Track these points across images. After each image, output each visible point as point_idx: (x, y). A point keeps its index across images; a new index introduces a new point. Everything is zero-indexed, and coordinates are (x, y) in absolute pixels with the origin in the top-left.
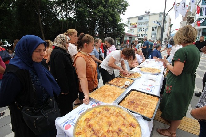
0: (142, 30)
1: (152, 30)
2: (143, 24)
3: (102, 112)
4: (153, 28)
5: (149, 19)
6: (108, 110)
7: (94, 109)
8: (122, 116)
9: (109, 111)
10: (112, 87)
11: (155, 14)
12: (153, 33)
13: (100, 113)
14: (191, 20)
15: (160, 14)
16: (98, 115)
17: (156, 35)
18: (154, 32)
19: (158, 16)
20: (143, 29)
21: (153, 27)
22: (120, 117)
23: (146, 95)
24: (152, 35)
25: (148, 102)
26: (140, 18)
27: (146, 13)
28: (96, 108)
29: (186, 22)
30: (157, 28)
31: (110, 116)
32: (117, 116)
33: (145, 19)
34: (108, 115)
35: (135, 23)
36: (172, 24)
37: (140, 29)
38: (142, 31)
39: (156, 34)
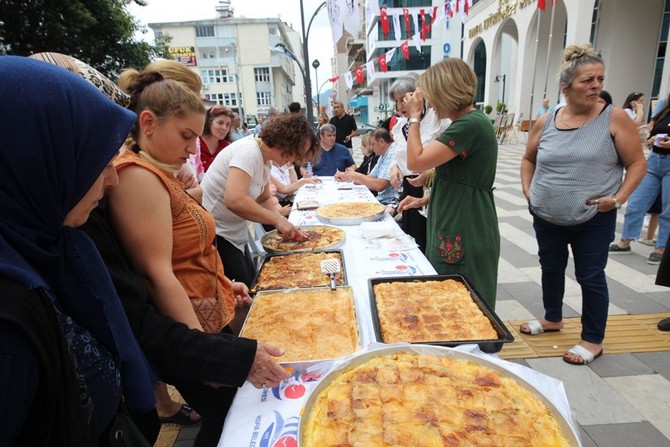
0: (221, 77)
1: (257, 80)
2: (218, 55)
3: (361, 393)
4: (256, 73)
5: (237, 39)
6: (371, 377)
7: (318, 399)
8: (433, 372)
9: (380, 379)
10: (292, 297)
11: (252, 22)
12: (260, 91)
13: (355, 403)
14: (359, 51)
15: (268, 24)
16: (360, 412)
17: (272, 98)
18: (262, 86)
19: (266, 29)
20: (224, 72)
21: (255, 70)
22: (431, 379)
23: (420, 283)
24: (260, 97)
25: (448, 300)
26: (204, 29)
27: (219, 15)
28: (323, 394)
29: (345, 56)
30: (270, 71)
31: (402, 393)
32: (419, 381)
33: (223, 35)
34: (389, 392)
35: (188, 50)
36: (316, 61)
37: (211, 73)
38: (218, 80)
39: (272, 93)
